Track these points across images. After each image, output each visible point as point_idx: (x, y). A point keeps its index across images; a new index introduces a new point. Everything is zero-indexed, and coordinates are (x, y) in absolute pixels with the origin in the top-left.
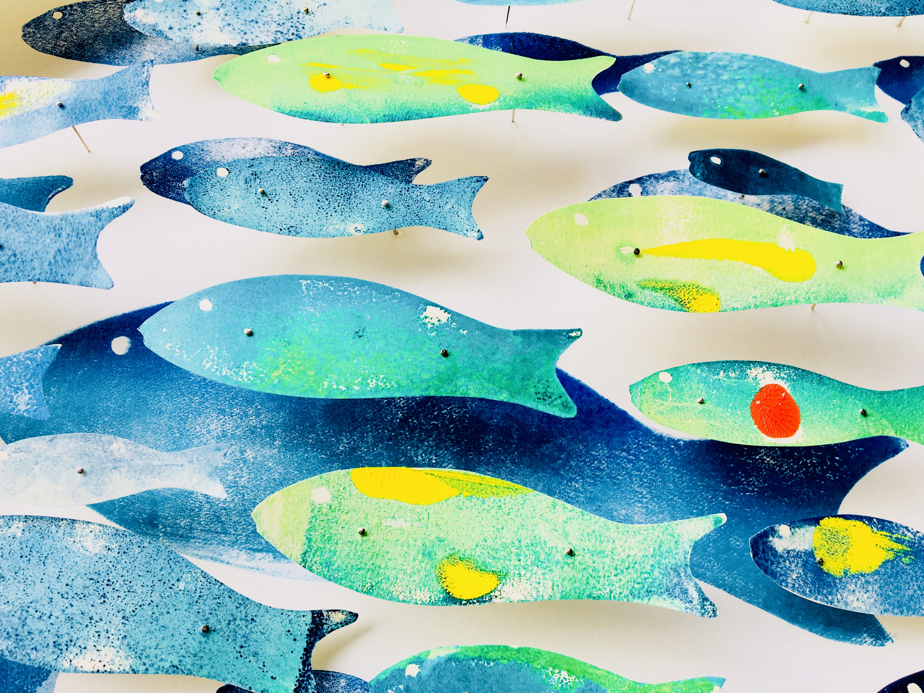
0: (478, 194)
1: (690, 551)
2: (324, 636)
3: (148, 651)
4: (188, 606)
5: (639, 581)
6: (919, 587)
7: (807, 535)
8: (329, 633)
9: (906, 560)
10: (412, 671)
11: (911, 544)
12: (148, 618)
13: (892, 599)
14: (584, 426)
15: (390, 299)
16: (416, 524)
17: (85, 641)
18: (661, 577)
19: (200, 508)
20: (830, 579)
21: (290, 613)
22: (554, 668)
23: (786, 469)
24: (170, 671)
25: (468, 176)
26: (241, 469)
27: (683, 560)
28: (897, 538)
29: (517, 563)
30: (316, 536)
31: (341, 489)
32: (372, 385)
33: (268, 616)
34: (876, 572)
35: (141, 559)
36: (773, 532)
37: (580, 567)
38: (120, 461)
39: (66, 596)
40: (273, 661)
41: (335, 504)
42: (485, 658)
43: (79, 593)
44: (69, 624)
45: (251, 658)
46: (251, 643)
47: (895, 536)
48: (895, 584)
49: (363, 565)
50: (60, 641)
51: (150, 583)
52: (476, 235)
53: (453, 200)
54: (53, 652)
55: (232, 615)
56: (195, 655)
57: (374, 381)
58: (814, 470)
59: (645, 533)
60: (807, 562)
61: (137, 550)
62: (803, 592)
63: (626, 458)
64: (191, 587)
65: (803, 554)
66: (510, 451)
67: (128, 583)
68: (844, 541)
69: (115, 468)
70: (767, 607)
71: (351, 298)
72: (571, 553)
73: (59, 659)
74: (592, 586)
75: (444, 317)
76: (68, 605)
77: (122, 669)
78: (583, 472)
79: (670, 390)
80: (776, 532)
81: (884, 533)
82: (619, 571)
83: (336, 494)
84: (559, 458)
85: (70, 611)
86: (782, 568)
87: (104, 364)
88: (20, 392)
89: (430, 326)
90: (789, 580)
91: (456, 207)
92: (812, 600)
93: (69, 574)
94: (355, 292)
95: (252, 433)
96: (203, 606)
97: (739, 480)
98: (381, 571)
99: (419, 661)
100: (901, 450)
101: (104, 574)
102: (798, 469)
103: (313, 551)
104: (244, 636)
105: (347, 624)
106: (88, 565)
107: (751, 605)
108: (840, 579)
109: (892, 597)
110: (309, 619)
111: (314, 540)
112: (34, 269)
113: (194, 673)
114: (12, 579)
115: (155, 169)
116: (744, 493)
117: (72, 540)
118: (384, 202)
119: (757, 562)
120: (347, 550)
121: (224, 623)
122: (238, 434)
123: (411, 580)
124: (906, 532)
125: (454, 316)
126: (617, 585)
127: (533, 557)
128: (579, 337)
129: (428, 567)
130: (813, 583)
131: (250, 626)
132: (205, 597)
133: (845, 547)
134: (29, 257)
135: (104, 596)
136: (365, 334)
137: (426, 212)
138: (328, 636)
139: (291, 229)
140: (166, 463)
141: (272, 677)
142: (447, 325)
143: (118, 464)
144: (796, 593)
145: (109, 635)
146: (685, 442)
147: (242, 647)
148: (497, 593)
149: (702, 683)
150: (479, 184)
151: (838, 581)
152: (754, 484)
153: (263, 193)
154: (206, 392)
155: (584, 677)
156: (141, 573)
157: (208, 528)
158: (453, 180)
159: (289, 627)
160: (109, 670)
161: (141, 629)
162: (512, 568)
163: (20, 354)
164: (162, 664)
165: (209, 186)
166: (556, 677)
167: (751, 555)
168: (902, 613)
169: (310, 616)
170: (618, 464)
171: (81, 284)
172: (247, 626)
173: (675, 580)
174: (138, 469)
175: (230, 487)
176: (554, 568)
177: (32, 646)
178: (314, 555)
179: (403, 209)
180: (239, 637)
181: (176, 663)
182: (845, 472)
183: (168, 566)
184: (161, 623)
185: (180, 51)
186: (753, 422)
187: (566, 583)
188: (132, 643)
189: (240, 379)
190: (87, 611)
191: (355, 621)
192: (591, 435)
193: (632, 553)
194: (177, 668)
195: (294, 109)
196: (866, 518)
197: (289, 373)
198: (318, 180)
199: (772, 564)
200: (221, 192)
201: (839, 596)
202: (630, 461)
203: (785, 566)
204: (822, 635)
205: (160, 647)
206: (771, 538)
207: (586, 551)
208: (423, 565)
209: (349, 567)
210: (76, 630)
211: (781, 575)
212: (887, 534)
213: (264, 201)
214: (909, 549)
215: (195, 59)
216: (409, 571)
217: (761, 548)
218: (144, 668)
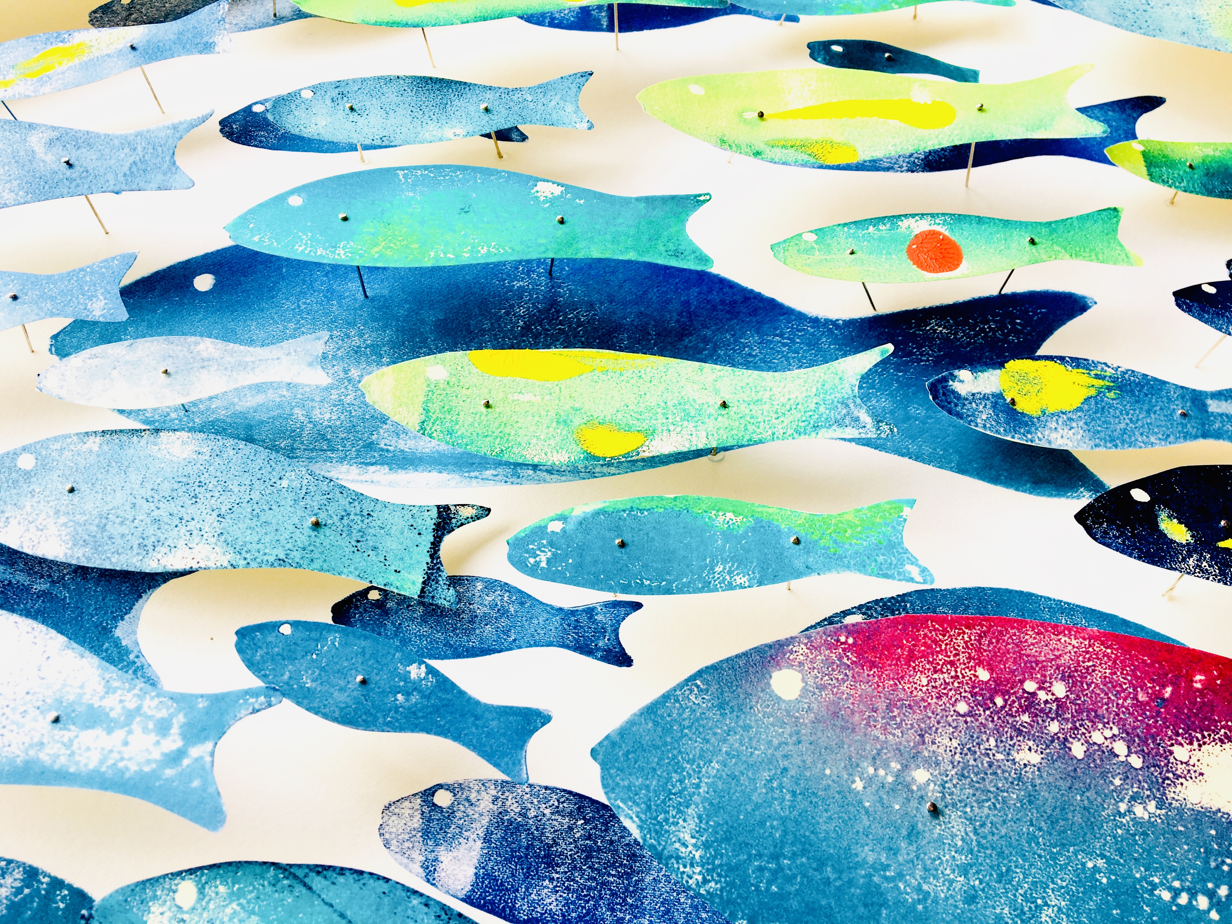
0: (583, 88)
1: (858, 383)
2: (453, 530)
3: (249, 547)
4: (293, 502)
5: (804, 419)
6: (1131, 420)
7: (993, 378)
8: (458, 527)
9: (1111, 395)
10: (556, 527)
11: (1114, 379)
12: (247, 515)
13: (1102, 435)
14: (729, 316)
15: (496, 179)
16: (547, 398)
17: (175, 541)
18: (828, 412)
19: (302, 428)
20: (1026, 419)
21: (412, 508)
22: (718, 511)
23: (962, 337)
24: (276, 564)
25: (571, 73)
26: (346, 388)
27: (850, 392)
28: (1096, 375)
29: (664, 421)
30: (434, 407)
31: (459, 368)
32: (484, 251)
33: (387, 511)
34: (1079, 409)
35: (237, 459)
36: (954, 377)
37: (736, 417)
38: (209, 360)
39: (151, 500)
40: (396, 556)
41: (453, 380)
42: (638, 509)
43: (167, 496)
44: (156, 526)
45: (370, 552)
46: (369, 538)
47: (1093, 373)
48: (1103, 419)
49: (490, 433)
50: (145, 542)
51: (248, 482)
52: (586, 125)
53: (558, 98)
54: (138, 554)
55: (345, 511)
56: (304, 549)
57: (485, 248)
58: (994, 334)
59: (805, 376)
60: (996, 403)
61: (232, 452)
62: (997, 431)
63: (780, 342)
64: (296, 484)
65: (990, 397)
66: (649, 347)
67: (222, 483)
68: (1036, 381)
69: (203, 367)
70: (962, 470)
71: (453, 181)
72: (724, 405)
73: (145, 560)
74: (751, 431)
75: (558, 190)
76: (153, 508)
77: (219, 564)
78: (733, 360)
79: (815, 246)
80: (956, 377)
81: (1081, 370)
82: (780, 414)
83: (453, 372)
84: (705, 349)
85: (156, 513)
86: (968, 410)
87: (186, 301)
88: (95, 300)
89: (542, 199)
90: (979, 421)
91: (562, 103)
92: (1009, 438)
93: (154, 479)
94: (457, 176)
95: (356, 352)
96: (310, 502)
97: (911, 351)
98: (511, 438)
99: (563, 518)
100: (1089, 307)
101: (195, 476)
102: (976, 335)
103: (432, 420)
104: (360, 531)
105: (478, 519)
106: (175, 470)
107: (943, 471)
108: (1038, 418)
109: (1101, 431)
110: (434, 513)
111: (432, 411)
112: (108, 181)
113: (304, 566)
114: (88, 491)
115: (235, 122)
116: (918, 363)
117: (157, 448)
118: (483, 106)
119: (938, 404)
120: (471, 420)
121: (336, 519)
122: (340, 354)
123: (546, 444)
124: (1106, 368)
125: (568, 188)
126: (780, 427)
127: (683, 414)
128: (708, 200)
129: (564, 433)
130: (1008, 423)
131: (366, 521)
132: (313, 494)
133: (1038, 387)
134: (102, 171)
135: (196, 497)
136: (471, 209)
137: (530, 112)
138: (457, 531)
139: (384, 139)
140: (261, 358)
141: (396, 571)
142: (561, 196)
143: (206, 364)
144: (988, 432)
145: (203, 533)
146: (844, 321)
147: (358, 541)
148: (645, 448)
149: (889, 506)
150: (584, 79)
151: (1035, 420)
152: (928, 354)
153: (352, 109)
154: (302, 318)
155: (752, 516)
156: (237, 474)
157: (311, 447)
158: (556, 78)
159: (411, 521)
160: (203, 566)
161: (240, 525)
162: (659, 425)
163: (94, 264)
164: (265, 558)
165: (293, 107)
166: (721, 519)
167: (931, 397)
168: (1116, 446)
169: (435, 510)
170: (772, 349)
171: (159, 188)
172: (362, 521)
173: (844, 411)
174: (229, 366)
175: (335, 405)
176: (707, 420)
177: (113, 550)
178: (433, 424)
179: (504, 112)
180: (355, 531)
181: (282, 556)
182: (1030, 333)
183: (268, 466)
184: (263, 518)
185: (257, 20)
186: (911, 263)
187: (721, 432)
188: (230, 539)
189: (336, 257)
190: (176, 512)
191: (487, 515)
192: (737, 324)
193: (793, 396)
194: (284, 561)
195: (379, 20)
196: (1056, 357)
197: (390, 247)
198: (410, 94)
199: (956, 405)
200: (307, 111)
201: (1039, 435)
202: (784, 345)
203: (972, 408)
204: (1031, 493)
205: (263, 541)
206: (951, 383)
207: (741, 402)
208: (559, 431)
209: (474, 434)
210: (164, 531)
211: (968, 416)
212: (1084, 371)
213: (353, 116)
214: (1112, 384)
215: (273, 25)
216: (542, 437)
217: (941, 391)
218: (245, 562)
